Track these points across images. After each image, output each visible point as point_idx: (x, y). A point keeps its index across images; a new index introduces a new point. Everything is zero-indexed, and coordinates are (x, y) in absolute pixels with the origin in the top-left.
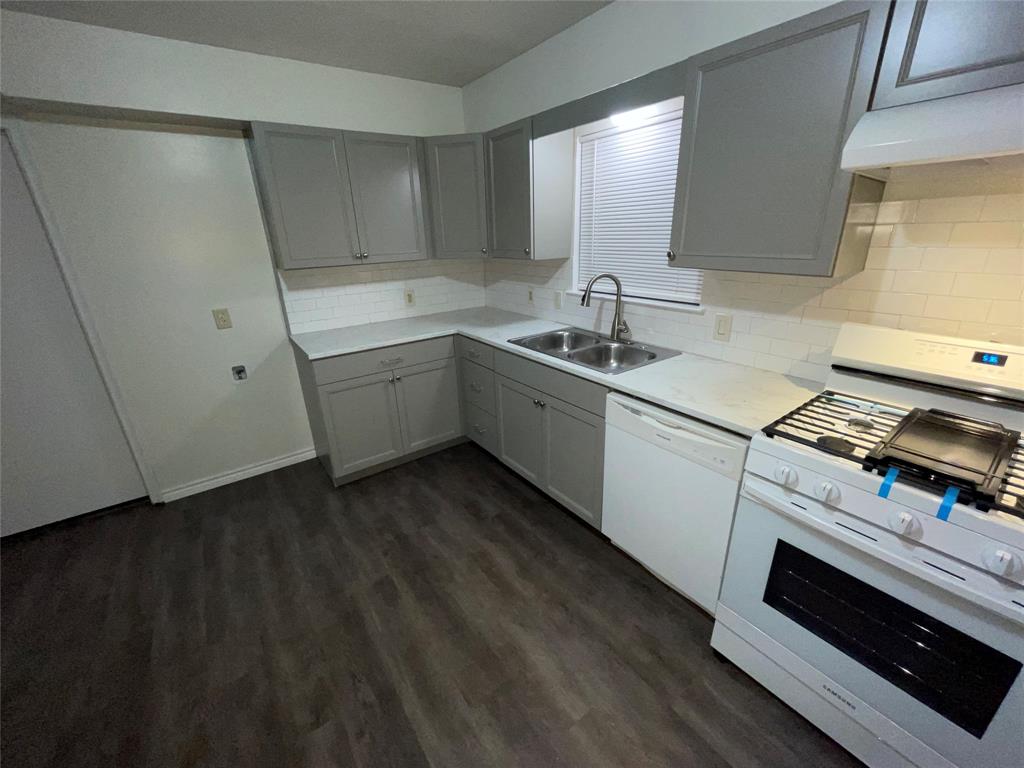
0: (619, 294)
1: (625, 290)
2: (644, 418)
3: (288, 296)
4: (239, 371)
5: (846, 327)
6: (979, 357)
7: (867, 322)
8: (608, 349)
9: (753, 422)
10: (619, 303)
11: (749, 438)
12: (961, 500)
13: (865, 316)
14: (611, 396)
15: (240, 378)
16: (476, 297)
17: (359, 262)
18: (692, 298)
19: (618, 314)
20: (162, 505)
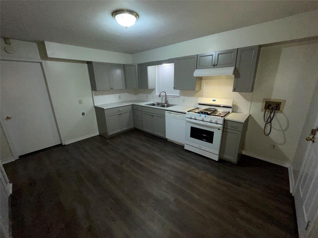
0: (166, 95)
1: (167, 94)
2: (172, 114)
3: (95, 97)
4: (83, 114)
5: (199, 98)
6: (213, 100)
7: (202, 97)
8: (165, 105)
9: (186, 111)
10: (166, 97)
11: (185, 113)
12: (207, 115)
13: (202, 96)
14: (166, 111)
15: (83, 115)
16: (134, 97)
17: (111, 89)
18: (178, 95)
19: (166, 99)
20: (65, 145)
